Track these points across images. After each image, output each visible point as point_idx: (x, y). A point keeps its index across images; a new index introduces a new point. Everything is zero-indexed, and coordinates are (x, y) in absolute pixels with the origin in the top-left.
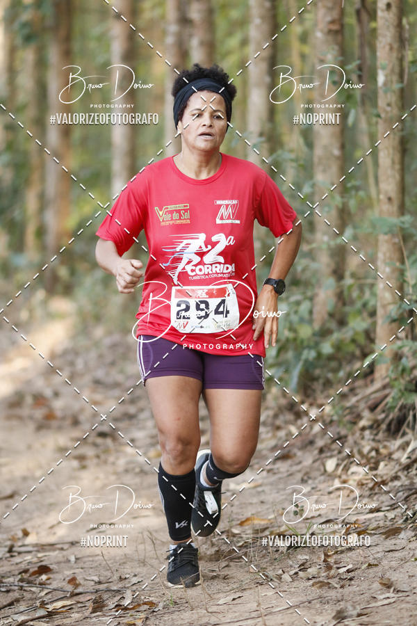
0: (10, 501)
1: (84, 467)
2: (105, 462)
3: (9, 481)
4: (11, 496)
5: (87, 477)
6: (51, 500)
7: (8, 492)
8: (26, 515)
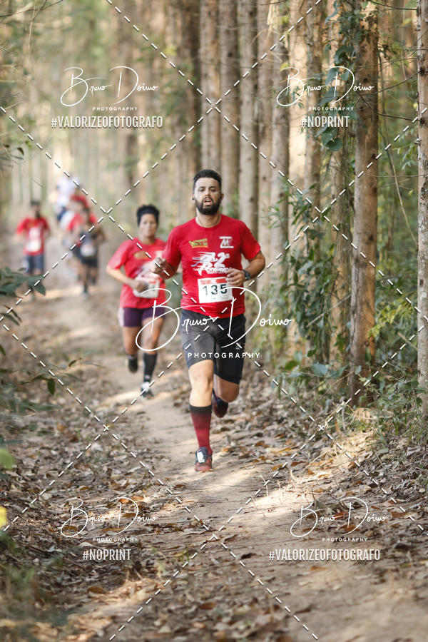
0: (306, 615)
1: (383, 581)
2: (404, 576)
3: (306, 595)
4: (308, 610)
5: (385, 591)
6: (348, 615)
7: (305, 605)
8: (323, 630)
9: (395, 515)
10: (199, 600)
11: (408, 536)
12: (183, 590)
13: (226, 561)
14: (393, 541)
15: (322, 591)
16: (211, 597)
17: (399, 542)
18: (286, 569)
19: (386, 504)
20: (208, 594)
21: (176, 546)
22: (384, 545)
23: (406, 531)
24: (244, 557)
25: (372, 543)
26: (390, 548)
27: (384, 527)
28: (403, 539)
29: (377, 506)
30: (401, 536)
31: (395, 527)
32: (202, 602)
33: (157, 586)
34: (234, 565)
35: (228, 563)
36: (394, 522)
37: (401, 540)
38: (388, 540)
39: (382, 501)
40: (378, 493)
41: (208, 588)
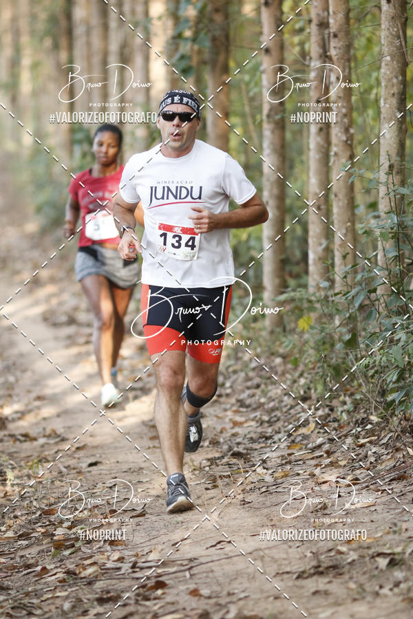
9: (236, 424)
10: (43, 506)
11: (245, 444)
12: (29, 497)
13: (74, 469)
14: (230, 449)
15: (158, 496)
16: (55, 503)
17: (235, 449)
18: (128, 476)
19: (229, 413)
20: (52, 500)
21: (29, 454)
22: (221, 452)
23: (243, 439)
24: (91, 465)
25: (211, 451)
26: (227, 455)
27: (224, 435)
28: (239, 446)
29: (220, 415)
30: (239, 444)
31: (234, 435)
32: (46, 508)
33: (6, 493)
34: (80, 473)
35: (75, 471)
36: (234, 431)
37: (238, 447)
38: (225, 447)
39: (225, 410)
40: (224, 403)
41: (53, 495)
